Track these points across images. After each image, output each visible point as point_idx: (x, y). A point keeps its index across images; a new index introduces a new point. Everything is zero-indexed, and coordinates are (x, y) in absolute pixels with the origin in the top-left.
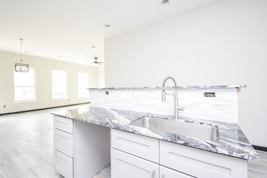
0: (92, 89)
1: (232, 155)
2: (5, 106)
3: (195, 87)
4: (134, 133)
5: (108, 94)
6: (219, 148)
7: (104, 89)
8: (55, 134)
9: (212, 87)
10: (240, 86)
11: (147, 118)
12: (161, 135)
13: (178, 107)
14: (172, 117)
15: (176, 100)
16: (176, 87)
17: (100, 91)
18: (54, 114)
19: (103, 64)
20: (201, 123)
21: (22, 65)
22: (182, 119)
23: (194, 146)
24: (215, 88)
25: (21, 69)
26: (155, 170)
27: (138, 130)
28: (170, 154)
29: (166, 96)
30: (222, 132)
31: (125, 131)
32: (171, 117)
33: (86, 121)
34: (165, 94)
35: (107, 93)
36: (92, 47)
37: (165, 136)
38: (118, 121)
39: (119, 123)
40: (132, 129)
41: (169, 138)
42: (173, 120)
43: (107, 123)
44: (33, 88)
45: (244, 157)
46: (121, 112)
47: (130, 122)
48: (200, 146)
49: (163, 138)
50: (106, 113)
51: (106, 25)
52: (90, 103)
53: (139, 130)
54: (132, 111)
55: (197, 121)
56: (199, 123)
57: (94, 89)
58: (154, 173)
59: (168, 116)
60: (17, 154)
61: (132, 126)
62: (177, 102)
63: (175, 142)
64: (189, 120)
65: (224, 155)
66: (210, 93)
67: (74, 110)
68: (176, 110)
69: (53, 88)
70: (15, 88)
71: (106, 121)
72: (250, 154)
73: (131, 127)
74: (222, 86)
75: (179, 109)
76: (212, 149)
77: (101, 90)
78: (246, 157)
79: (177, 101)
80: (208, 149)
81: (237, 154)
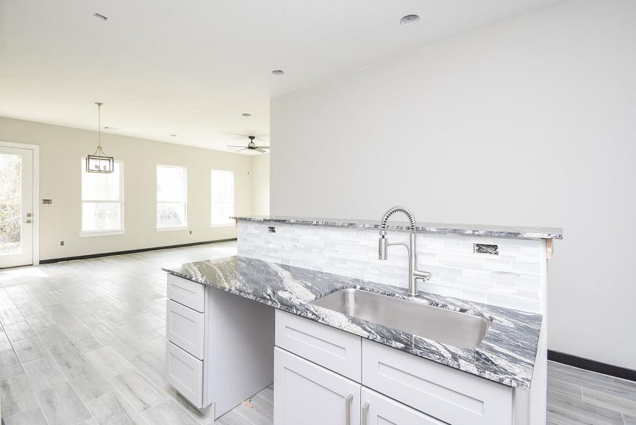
0: (241, 219)
1: (483, 375)
2: (62, 244)
3: (455, 231)
4: (317, 321)
5: (274, 231)
6: (464, 362)
7: (265, 220)
8: (170, 312)
9: (489, 234)
10: (549, 235)
11: (351, 291)
12: (366, 330)
13: (416, 272)
14: (404, 292)
15: (412, 256)
16: (413, 229)
17: (257, 225)
18: (168, 271)
19: (268, 151)
20: (463, 310)
21: (100, 158)
22: (424, 298)
23: (421, 353)
24: (496, 237)
25: (99, 167)
26: (353, 394)
27: (324, 316)
28: (381, 366)
29: (389, 249)
30: (494, 332)
31: (300, 315)
32: (401, 292)
33: (230, 290)
34: (387, 245)
35: (272, 229)
36: (244, 115)
37: (373, 332)
38: (289, 295)
39: (290, 299)
40: (313, 314)
41: (378, 337)
42: (404, 299)
43: (268, 297)
44: (119, 204)
45: (503, 381)
46: (298, 274)
47: (313, 297)
48: (431, 355)
49: (368, 334)
50: (268, 273)
51: (274, 72)
52: (236, 239)
53: (326, 316)
54: (322, 273)
55: (453, 304)
56: (458, 309)
57: (245, 219)
58: (349, 401)
59: (395, 290)
60: (94, 345)
61: (315, 306)
62: (415, 261)
63: (388, 344)
64: (438, 301)
65: (471, 373)
66: (489, 246)
67: (205, 264)
68: (413, 277)
69: (158, 204)
70: (84, 205)
71: (266, 293)
72: (516, 377)
73: (312, 309)
74: (510, 233)
75: (418, 277)
76: (451, 362)
77: (259, 222)
78: (506, 382)
79: (415, 258)
80: (444, 362)
81: (492, 374)
